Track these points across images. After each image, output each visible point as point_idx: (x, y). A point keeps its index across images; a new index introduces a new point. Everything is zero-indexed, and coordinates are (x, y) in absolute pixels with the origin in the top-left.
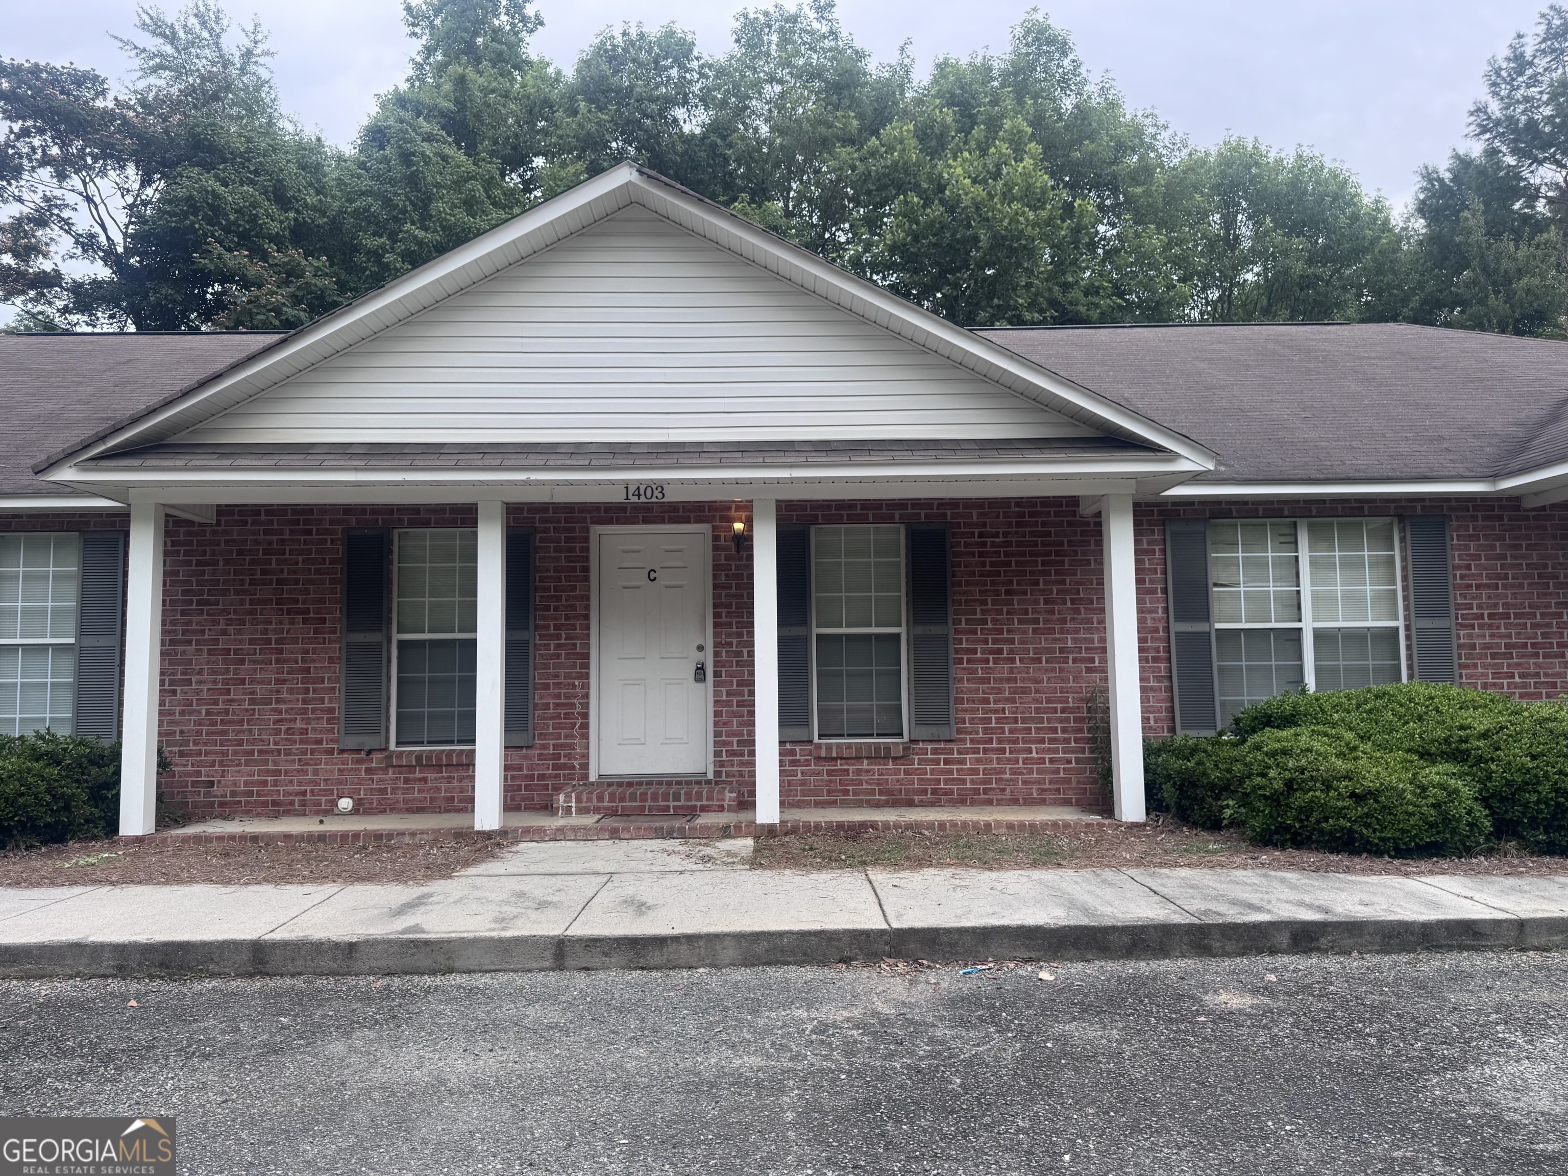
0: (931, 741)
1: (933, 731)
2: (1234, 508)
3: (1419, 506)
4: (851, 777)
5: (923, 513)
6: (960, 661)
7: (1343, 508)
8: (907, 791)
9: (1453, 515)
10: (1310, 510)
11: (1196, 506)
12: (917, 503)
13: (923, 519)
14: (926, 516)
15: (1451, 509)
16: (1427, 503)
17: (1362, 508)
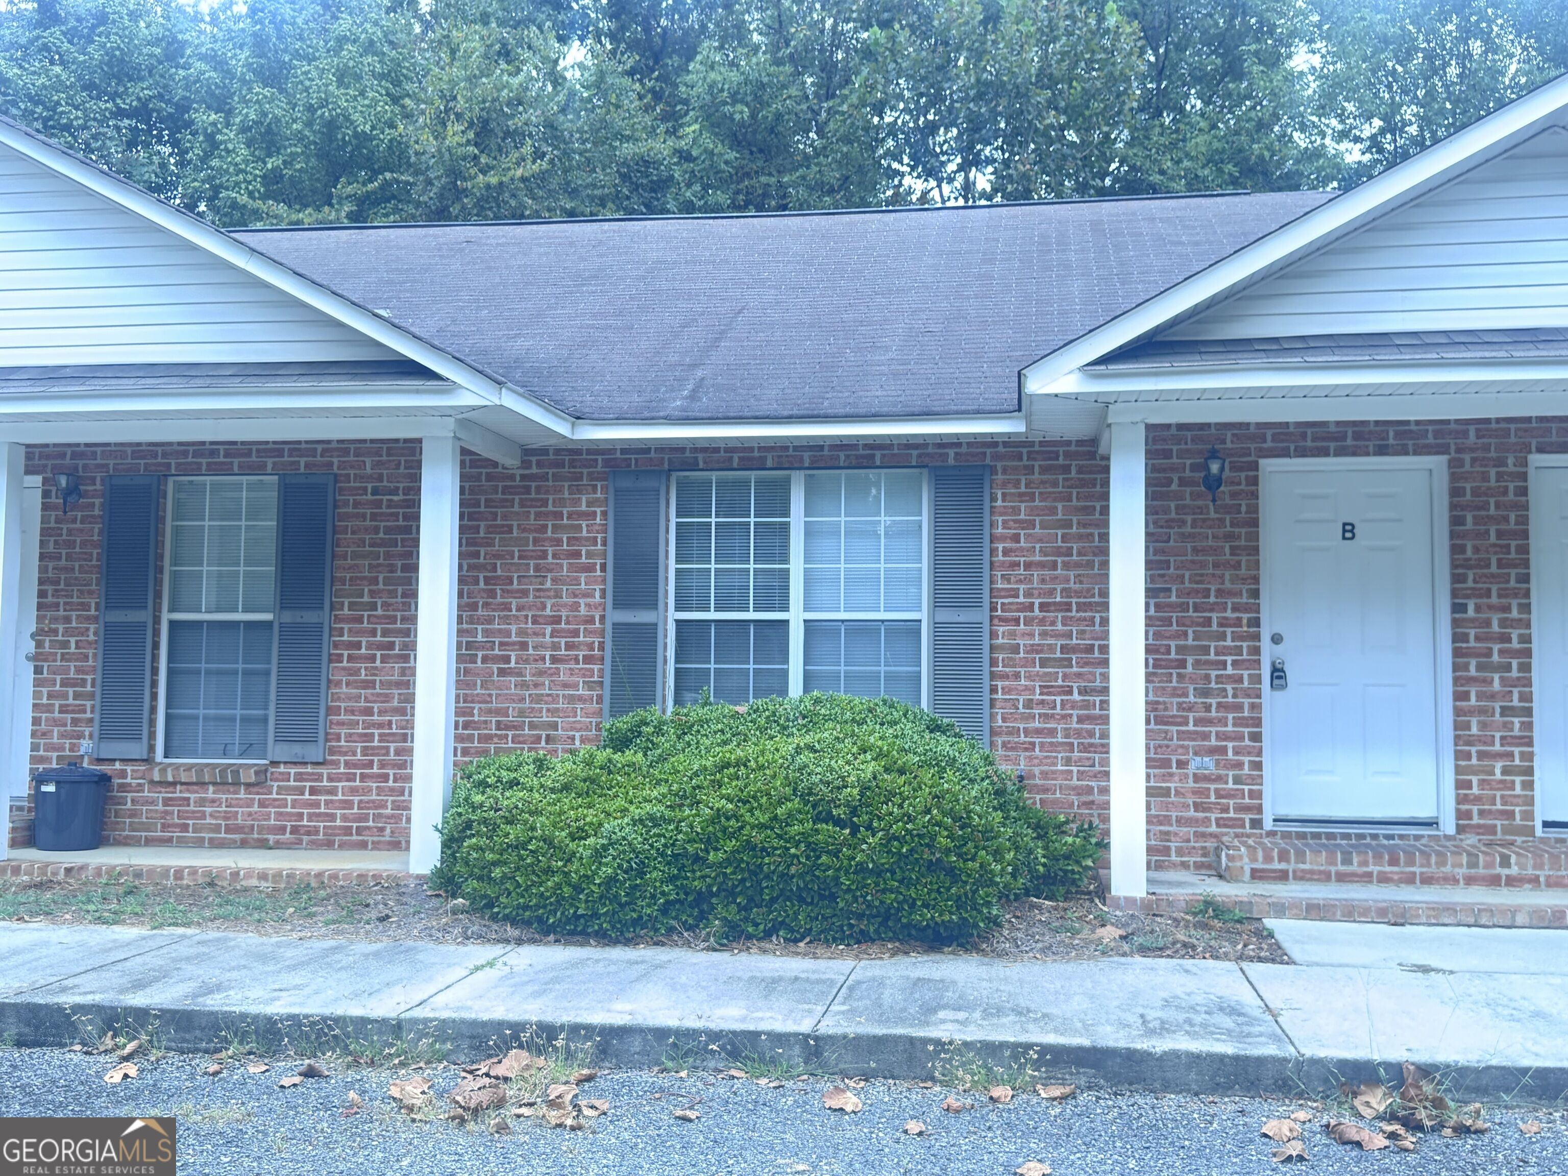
0: (295, 763)
1: (297, 750)
2: (700, 457)
3: (951, 453)
4: (192, 808)
5: (303, 461)
6: (339, 657)
7: (847, 457)
8: (261, 829)
9: (999, 465)
10: (801, 459)
11: (653, 454)
12: (295, 447)
13: (302, 470)
14: (307, 466)
15: (997, 457)
16: (964, 449)
17: (873, 456)
